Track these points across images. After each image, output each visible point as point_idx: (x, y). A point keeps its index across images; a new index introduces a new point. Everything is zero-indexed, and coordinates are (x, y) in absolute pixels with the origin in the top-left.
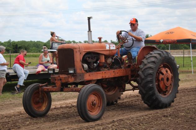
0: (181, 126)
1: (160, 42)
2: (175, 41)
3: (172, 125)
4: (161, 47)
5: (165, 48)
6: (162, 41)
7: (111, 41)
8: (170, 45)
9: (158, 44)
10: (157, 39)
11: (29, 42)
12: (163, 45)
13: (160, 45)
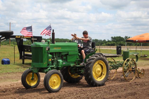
0: (146, 91)
1: (136, 41)
2: (145, 41)
3: (140, 90)
4: (137, 44)
5: (139, 45)
6: (137, 40)
7: (108, 40)
8: (142, 43)
9: (135, 43)
10: (134, 39)
11: (61, 39)
12: (138, 43)
13: (136, 43)
